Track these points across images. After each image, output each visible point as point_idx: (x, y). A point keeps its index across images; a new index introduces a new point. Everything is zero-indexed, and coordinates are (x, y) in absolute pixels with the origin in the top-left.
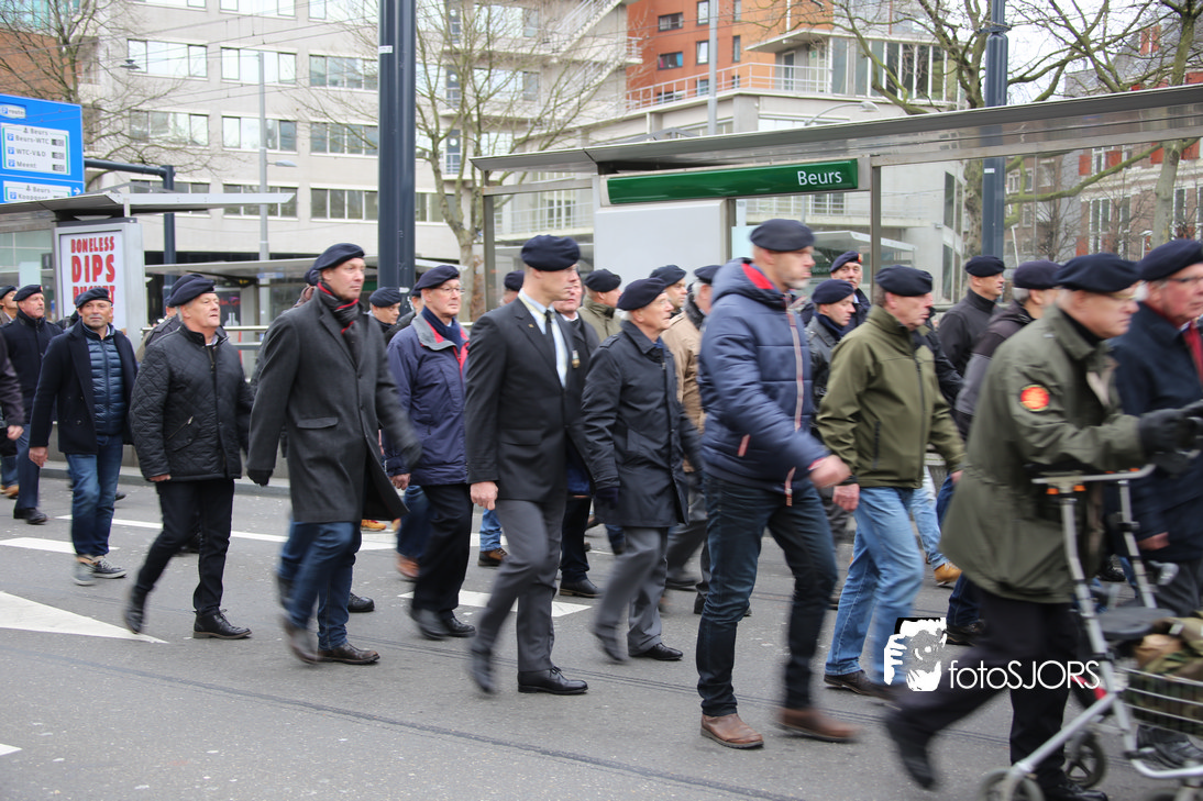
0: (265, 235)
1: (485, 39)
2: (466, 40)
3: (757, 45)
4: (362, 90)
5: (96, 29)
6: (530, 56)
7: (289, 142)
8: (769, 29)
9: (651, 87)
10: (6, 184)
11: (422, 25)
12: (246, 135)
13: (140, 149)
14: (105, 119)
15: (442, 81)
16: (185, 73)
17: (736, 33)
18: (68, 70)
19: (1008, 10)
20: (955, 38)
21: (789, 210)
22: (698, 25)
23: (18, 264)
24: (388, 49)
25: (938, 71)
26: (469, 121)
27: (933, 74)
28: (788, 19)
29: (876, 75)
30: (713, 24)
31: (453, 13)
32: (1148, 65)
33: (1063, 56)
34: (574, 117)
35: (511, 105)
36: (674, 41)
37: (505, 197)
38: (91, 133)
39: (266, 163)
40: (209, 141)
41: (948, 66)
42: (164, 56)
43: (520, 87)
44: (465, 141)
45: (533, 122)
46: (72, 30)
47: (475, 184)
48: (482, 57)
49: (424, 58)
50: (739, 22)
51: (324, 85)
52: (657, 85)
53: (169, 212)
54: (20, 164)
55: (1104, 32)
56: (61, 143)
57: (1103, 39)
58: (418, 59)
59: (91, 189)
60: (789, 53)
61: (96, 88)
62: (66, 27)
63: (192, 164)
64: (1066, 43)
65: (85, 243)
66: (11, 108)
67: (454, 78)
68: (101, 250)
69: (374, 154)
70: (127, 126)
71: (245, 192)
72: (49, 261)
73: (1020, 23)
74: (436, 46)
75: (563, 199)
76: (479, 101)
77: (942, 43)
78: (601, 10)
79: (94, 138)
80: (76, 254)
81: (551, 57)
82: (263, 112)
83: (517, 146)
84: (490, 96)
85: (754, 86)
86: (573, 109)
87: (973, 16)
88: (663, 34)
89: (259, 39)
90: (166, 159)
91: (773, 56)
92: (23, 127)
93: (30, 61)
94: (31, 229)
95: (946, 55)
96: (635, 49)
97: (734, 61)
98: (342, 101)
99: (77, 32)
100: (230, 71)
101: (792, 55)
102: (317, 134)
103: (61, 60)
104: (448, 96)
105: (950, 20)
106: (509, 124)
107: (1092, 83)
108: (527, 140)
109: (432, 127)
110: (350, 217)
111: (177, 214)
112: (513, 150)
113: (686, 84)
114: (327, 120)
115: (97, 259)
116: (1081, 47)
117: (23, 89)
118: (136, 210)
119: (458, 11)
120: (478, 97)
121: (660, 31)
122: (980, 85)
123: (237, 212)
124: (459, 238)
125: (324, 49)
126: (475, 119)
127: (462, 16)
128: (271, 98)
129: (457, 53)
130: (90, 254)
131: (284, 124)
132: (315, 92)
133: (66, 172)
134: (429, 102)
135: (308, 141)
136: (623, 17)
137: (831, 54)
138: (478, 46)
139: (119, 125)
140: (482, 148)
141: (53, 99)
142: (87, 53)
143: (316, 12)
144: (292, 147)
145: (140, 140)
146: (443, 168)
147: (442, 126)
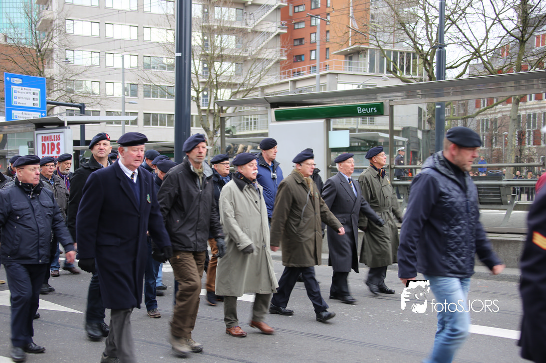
1: (220, 49)
2: (211, 50)
3: (337, 52)
4: (166, 71)
5: (53, 46)
6: (239, 56)
7: (134, 93)
8: (342, 45)
9: (291, 70)
10: (13, 111)
11: (193, 43)
12: (115, 90)
13: (70, 96)
14: (55, 84)
15: (201, 67)
16: (90, 64)
17: (327, 46)
18: (40, 63)
19: (446, 38)
20: (422, 49)
21: (350, 123)
22: (311, 43)
23: (19, 146)
24: (179, 54)
25: (414, 63)
26: (212, 84)
27: (413, 65)
28: (350, 42)
29: (388, 65)
30: (318, 43)
31: (206, 38)
32: (505, 62)
33: (469, 58)
34: (258, 82)
35: (231, 78)
36: (301, 50)
37: (227, 118)
38: (49, 90)
39: (124, 102)
40: (100, 93)
41: (419, 61)
42: (81, 57)
43: (234, 70)
44: (211, 93)
45: (239, 84)
46: (42, 45)
47: (215, 111)
48: (218, 57)
50: (329, 42)
51: (150, 69)
52: (294, 69)
53: (82, 124)
54: (19, 103)
55: (487, 48)
56: (37, 94)
57: (486, 51)
59: (49, 114)
60: (350, 55)
61: (53, 70)
62: (40, 45)
63: (92, 103)
64: (470, 52)
65: (48, 137)
66: (15, 79)
67: (206, 66)
68: (55, 140)
69: (171, 98)
70: (65, 87)
71: (115, 115)
72: (31, 145)
73: (450, 44)
74: (198, 52)
75: (253, 118)
76: (217, 75)
77: (417, 52)
78: (269, 37)
79: (51, 92)
80: (44, 142)
81: (247, 57)
82: (124, 80)
83: (233, 95)
84: (221, 73)
85: (335, 69)
86: (257, 79)
87: (430, 40)
88: (296, 47)
89: (123, 50)
90: (82, 100)
91: (344, 57)
92: (20, 87)
93: (24, 60)
94: (25, 132)
95: (418, 57)
96: (284, 54)
97: (326, 58)
98: (157, 76)
99: (45, 47)
100: (109, 63)
101: (352, 56)
102: (146, 90)
103: (37, 59)
104: (203, 73)
105: (420, 42)
106: (229, 85)
107: (481, 69)
108: (237, 92)
109: (197, 87)
110: (160, 125)
111: (86, 124)
112: (231, 96)
113: (306, 68)
114: (151, 84)
115: (53, 144)
116: (477, 53)
117: (21, 71)
118: (70, 123)
119: (208, 37)
121: (294, 46)
122: (433, 70)
123: (112, 123)
124: (208, 134)
125: (150, 54)
126: (215, 83)
127: (209, 39)
128: (127, 74)
129: (208, 55)
130: (50, 142)
131: (132, 86)
132: (145, 71)
133: (39, 106)
134: (195, 76)
135: (143, 92)
136: (279, 40)
137: (368, 56)
138: (217, 52)
139: (62, 86)
140: (218, 96)
141: (34, 75)
142: (48, 56)
143: (147, 37)
144: (136, 95)
145: (70, 92)
146: (201, 104)
147: (201, 86)
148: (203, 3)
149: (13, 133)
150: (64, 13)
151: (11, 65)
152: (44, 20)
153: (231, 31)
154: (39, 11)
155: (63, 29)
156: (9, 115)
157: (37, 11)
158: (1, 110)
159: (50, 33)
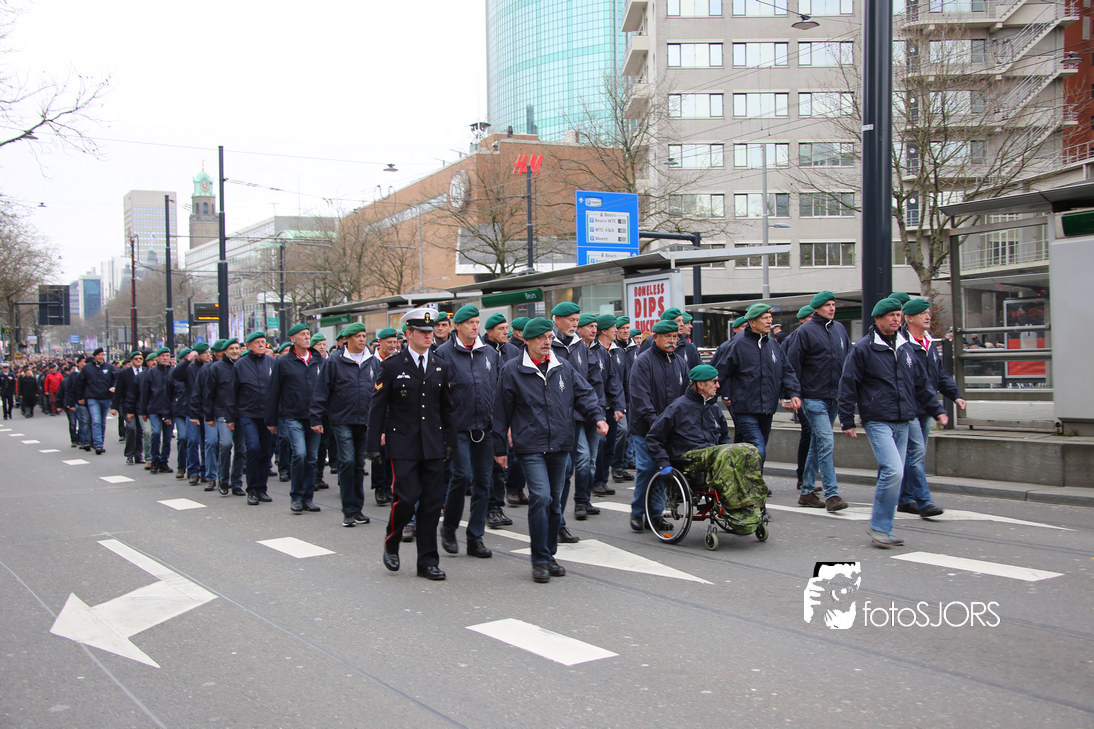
0: (767, 281)
1: (941, 117)
2: (924, 121)
4: (840, 166)
5: (648, 140)
6: (978, 127)
7: (783, 210)
9: (1087, 143)
10: (589, 253)
11: (894, 110)
12: (751, 207)
13: (676, 222)
14: (652, 203)
15: (905, 154)
16: (707, 164)
18: (629, 170)
24: (870, 127)
26: (927, 183)
31: (913, 101)
34: (1018, 173)
35: (962, 168)
38: (643, 213)
39: (768, 226)
40: (724, 212)
42: (693, 152)
43: (969, 154)
44: (924, 200)
45: (981, 180)
46: (632, 142)
47: (932, 232)
48: (938, 132)
51: (811, 164)
52: (1092, 142)
53: (697, 264)
54: (597, 239)
56: (624, 221)
61: (649, 181)
62: (629, 141)
63: (713, 230)
65: (644, 289)
66: (592, 200)
67: (912, 151)
68: (655, 293)
70: (668, 206)
72: (619, 306)
74: (900, 126)
75: (1007, 241)
76: (936, 166)
78: (1040, 85)
79: (645, 216)
80: (638, 297)
82: (765, 189)
83: (969, 198)
84: (945, 161)
86: (1016, 166)
89: (765, 133)
90: (695, 228)
92: (600, 212)
93: (604, 167)
96: (1071, 114)
98: (826, 176)
99: (636, 143)
100: (740, 161)
102: (805, 202)
103: (625, 163)
104: (908, 164)
106: (959, 184)
108: (976, 194)
109: (899, 191)
110: (830, 263)
114: (814, 191)
115: (652, 300)
117: (599, 186)
120: (935, 163)
123: (745, 264)
124: (919, 276)
125: (811, 138)
126: (933, 181)
127: (920, 98)
128: (771, 177)
129: (918, 130)
130: (647, 297)
131: (780, 196)
132: (803, 170)
133: (627, 242)
135: (798, 208)
136: (1060, 91)
138: (934, 124)
139: (663, 206)
141: (618, 191)
142: (642, 157)
143: (804, 110)
144: (786, 213)
145: (676, 216)
146: (905, 221)
147: (905, 190)
149: (589, 285)
150: (666, 85)
151: (585, 178)
152: (635, 99)
153: (962, 81)
154: (628, 86)
155: (664, 111)
156: (583, 257)
157: (625, 86)
158: (571, 252)
159: (644, 120)
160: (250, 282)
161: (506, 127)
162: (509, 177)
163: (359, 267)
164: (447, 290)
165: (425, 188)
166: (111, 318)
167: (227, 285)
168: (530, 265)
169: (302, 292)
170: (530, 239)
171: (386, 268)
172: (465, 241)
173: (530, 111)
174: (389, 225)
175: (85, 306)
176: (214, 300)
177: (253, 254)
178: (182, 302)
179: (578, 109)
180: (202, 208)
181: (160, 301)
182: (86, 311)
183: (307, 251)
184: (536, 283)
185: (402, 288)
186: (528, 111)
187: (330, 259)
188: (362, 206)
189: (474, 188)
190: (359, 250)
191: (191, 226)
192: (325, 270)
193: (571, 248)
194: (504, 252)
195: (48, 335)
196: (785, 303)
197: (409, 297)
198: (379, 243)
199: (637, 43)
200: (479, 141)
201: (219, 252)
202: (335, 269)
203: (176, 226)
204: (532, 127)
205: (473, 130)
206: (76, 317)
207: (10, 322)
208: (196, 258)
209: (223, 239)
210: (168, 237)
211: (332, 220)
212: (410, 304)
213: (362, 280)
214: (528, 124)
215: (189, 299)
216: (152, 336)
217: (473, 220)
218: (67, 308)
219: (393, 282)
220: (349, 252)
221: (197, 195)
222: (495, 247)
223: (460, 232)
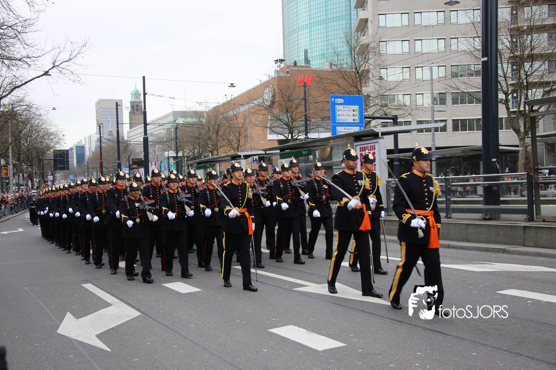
0: (434, 140)
1: (530, 49)
2: (520, 51)
4: (473, 77)
5: (369, 66)
6: (552, 53)
7: (443, 102)
10: (337, 128)
11: (500, 47)
12: (425, 100)
13: (384, 110)
14: (371, 100)
15: (510, 70)
16: (401, 78)
18: (359, 83)
24: (485, 59)
26: (522, 85)
31: (514, 40)
35: (543, 76)
37: (540, 117)
38: (366, 106)
39: (434, 111)
40: (411, 104)
42: (393, 73)
43: (547, 67)
44: (521, 94)
45: (553, 82)
46: (360, 68)
47: (525, 112)
48: (528, 57)
49: (501, 61)
51: (457, 77)
53: (395, 134)
54: (342, 120)
56: (356, 110)
58: (499, 62)
61: (369, 89)
62: (358, 67)
63: (404, 114)
65: (365, 148)
66: (339, 99)
67: (515, 67)
69: (479, 103)
70: (380, 102)
71: (425, 123)
74: (507, 54)
76: (527, 76)
79: (368, 107)
80: (362, 152)
82: (432, 90)
83: (546, 94)
84: (532, 73)
89: (430, 62)
90: (395, 113)
92: (343, 106)
93: (345, 81)
98: (466, 83)
99: (362, 68)
100: (419, 76)
102: (454, 97)
103: (356, 80)
104: (512, 75)
106: (541, 85)
108: (551, 90)
109: (505, 89)
110: (469, 130)
111: (399, 134)
112: (543, 96)
114: (459, 91)
117: (343, 92)
118: (384, 134)
119: (517, 39)
120: (526, 74)
123: (422, 131)
124: (518, 136)
125: (457, 62)
126: (525, 84)
127: (518, 41)
128: (435, 85)
129: (517, 56)
131: (440, 95)
132: (453, 80)
133: (358, 121)
134: (504, 79)
135: (451, 100)
138: (526, 52)
139: (377, 101)
140: (529, 96)
141: (353, 95)
142: (365, 76)
143: (454, 48)
144: (444, 104)
145: (385, 107)
146: (510, 106)
147: (510, 89)
148: (512, 5)
149: (338, 146)
150: (378, 37)
151: (335, 88)
152: (361, 45)
153: (542, 29)
154: (358, 37)
155: (377, 51)
156: (334, 131)
157: (356, 38)
158: (328, 127)
159: (366, 56)
160: (161, 146)
161: (293, 61)
162: (294, 88)
163: (217, 137)
164: (262, 150)
165: (251, 95)
166: (90, 165)
167: (148, 148)
168: (306, 135)
169: (187, 151)
170: (306, 120)
171: (231, 138)
172: (272, 122)
173: (306, 52)
174: (232, 115)
175: (77, 160)
176: (142, 156)
177: (162, 131)
178: (126, 157)
179: (331, 51)
180: (135, 108)
181: (115, 157)
182: (77, 163)
183: (190, 129)
184: (309, 145)
185: (240, 147)
186: (305, 52)
187: (202, 133)
188: (218, 105)
189: (277, 95)
190: (217, 128)
191: (130, 117)
192: (199, 139)
193: (328, 125)
194: (292, 128)
195: (59, 175)
196: (444, 153)
197: (242, 154)
198: (227, 124)
199: (363, 14)
200: (279, 69)
201: (143, 131)
202: (205, 138)
203: (122, 118)
204: (307, 61)
205: (276, 63)
206: (72, 165)
207: (39, 169)
208: (133, 134)
209: (146, 125)
210: (118, 124)
211: (202, 112)
212: (242, 157)
213: (219, 144)
214: (305, 59)
215: (129, 156)
216: (111, 175)
217: (276, 111)
218: (68, 161)
219: (235, 145)
220: (211, 129)
221: (133, 101)
222: (288, 125)
223: (269, 118)
